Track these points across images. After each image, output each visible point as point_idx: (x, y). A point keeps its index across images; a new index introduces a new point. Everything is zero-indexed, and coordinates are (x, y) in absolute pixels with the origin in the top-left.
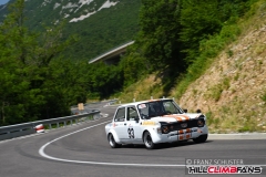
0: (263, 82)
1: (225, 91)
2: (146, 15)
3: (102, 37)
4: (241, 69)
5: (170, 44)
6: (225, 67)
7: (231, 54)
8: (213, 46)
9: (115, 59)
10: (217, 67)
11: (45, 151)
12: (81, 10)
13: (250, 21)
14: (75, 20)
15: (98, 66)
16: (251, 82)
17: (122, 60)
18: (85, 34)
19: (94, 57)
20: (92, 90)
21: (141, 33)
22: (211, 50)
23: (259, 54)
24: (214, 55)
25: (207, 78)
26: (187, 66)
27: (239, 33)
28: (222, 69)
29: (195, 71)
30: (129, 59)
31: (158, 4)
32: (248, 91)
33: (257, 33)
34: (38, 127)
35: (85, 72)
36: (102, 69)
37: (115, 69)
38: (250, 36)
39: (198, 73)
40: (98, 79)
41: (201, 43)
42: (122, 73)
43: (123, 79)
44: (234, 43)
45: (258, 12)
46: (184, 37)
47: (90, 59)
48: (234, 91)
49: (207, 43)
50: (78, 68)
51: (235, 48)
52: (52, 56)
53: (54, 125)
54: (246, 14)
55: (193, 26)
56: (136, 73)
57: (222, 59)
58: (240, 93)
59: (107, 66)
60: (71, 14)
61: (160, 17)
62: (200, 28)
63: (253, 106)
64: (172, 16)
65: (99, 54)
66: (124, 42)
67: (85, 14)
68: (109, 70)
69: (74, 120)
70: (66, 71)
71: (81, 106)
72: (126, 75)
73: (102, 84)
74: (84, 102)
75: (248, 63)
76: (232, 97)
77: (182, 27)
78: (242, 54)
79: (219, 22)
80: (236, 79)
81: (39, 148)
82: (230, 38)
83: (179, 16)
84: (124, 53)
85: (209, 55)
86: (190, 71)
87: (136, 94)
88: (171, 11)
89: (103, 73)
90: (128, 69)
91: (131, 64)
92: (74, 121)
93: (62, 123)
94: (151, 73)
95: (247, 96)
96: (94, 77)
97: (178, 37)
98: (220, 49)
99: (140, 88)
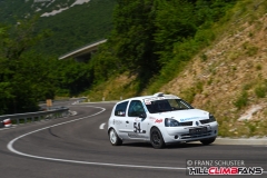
0: (236, 88)
1: (197, 95)
2: (120, 15)
3: (73, 34)
4: (214, 74)
5: (142, 44)
6: (199, 71)
7: (205, 58)
8: (187, 50)
9: (85, 57)
10: (191, 71)
11: (14, 146)
12: (53, 5)
13: (225, 27)
14: (46, 14)
15: (69, 63)
16: (225, 87)
17: (93, 59)
18: (56, 29)
19: (64, 53)
20: (61, 87)
21: (114, 31)
22: (185, 54)
23: (233, 59)
24: (187, 59)
25: (180, 81)
26: (160, 68)
27: (213, 38)
28: (195, 73)
29: (168, 74)
30: (101, 57)
31: (134, 4)
32: (220, 96)
33: (231, 39)
34: (5, 121)
35: (54, 68)
36: (72, 66)
37: (85, 67)
38: (224, 42)
39: (171, 76)
40: (68, 75)
41: (175, 45)
42: (92, 71)
43: (93, 77)
44: (207, 48)
45: (233, 18)
46: (159, 38)
47: (60, 55)
48: (207, 96)
49: (181, 47)
50: (47, 63)
51: (209, 53)
52: (23, 50)
53: (22, 121)
54: (221, 19)
55: (168, 28)
56: (106, 73)
57: (196, 63)
58: (213, 98)
59: (77, 63)
60: (43, 8)
61: (134, 17)
62: (175, 31)
63: (225, 111)
64: (147, 17)
65: (69, 51)
66: (95, 40)
67: (58, 9)
68: (79, 67)
69: (42, 116)
70: (37, 66)
71: (49, 102)
72: (96, 74)
73: (70, 81)
74: (52, 98)
75: (221, 68)
76: (204, 102)
77: (156, 28)
78: (216, 59)
79: (194, 26)
80: (209, 83)
81: (7, 143)
82: (204, 43)
83: (154, 17)
84: (95, 51)
85: (183, 58)
86: (163, 73)
87: (105, 93)
88: (146, 12)
89: (73, 69)
90: (99, 67)
91: (102, 62)
92: (42, 118)
93: (30, 119)
94: (121, 73)
95: (220, 101)
96: (63, 74)
97: (152, 38)
98: (194, 53)
99: (109, 87)
